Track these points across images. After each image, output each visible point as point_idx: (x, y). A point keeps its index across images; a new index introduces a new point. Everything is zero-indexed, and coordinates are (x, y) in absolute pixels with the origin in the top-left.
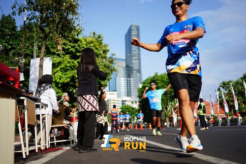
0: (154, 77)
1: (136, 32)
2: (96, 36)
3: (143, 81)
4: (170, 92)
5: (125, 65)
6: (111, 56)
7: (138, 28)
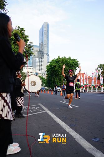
0: (57, 59)
1: (47, 28)
2: (20, 29)
3: (50, 61)
4: (67, 69)
5: (39, 50)
6: (30, 44)
7: (48, 26)
